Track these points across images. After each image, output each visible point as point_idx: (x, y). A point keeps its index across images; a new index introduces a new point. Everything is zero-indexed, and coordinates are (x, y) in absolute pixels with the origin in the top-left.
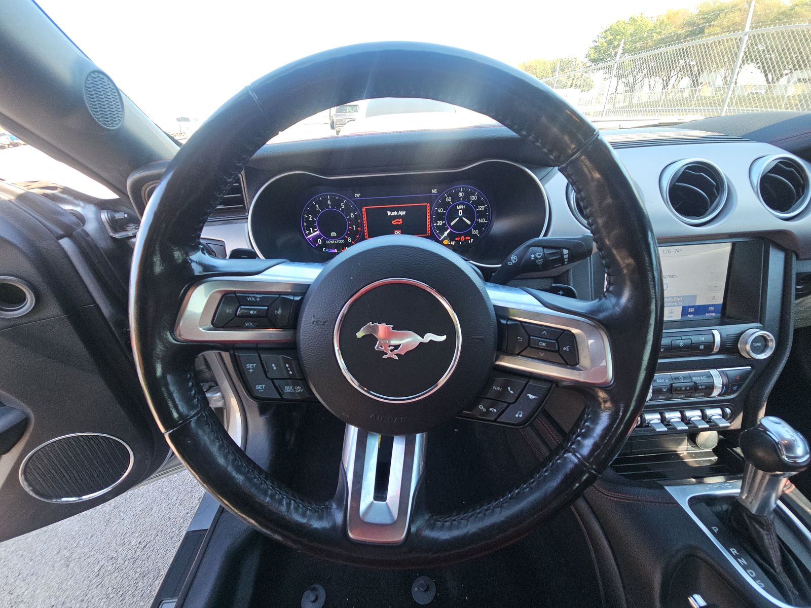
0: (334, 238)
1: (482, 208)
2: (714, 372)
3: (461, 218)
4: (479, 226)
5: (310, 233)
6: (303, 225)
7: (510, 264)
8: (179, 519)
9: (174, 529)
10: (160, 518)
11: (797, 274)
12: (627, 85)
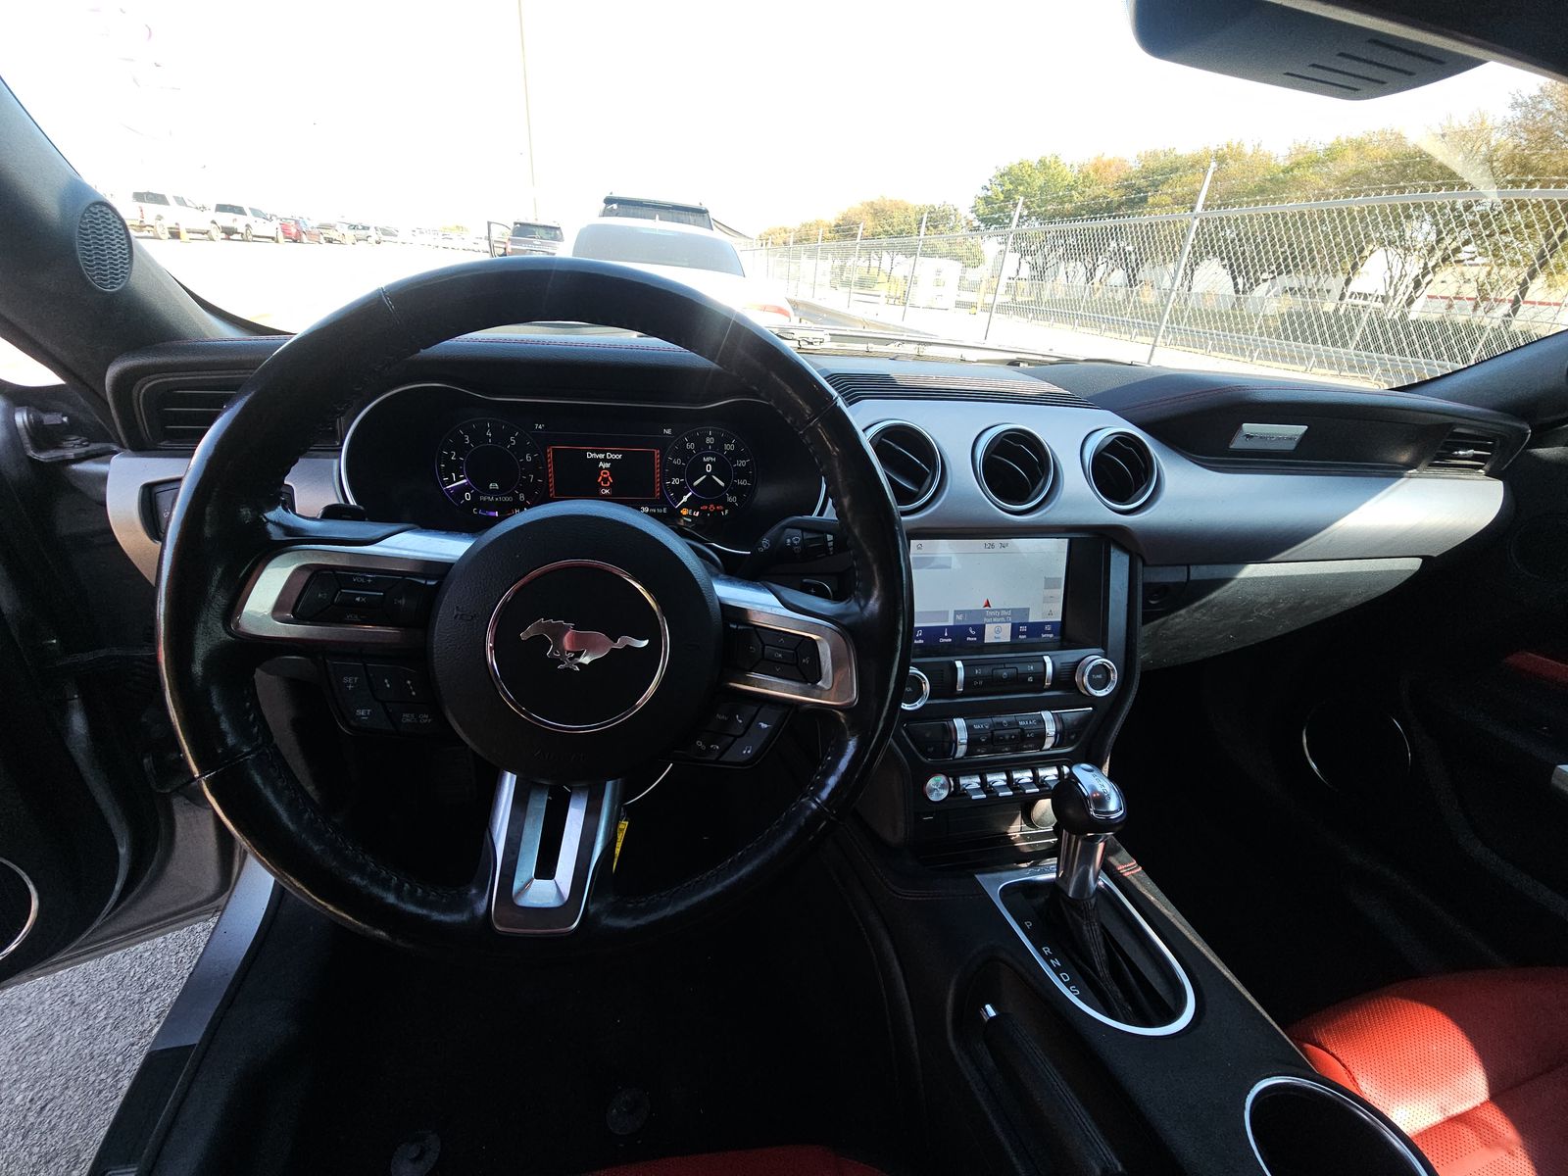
0: (493, 492)
1: (742, 463)
2: (1047, 715)
3: (709, 475)
4: (736, 491)
5: (451, 482)
6: (439, 467)
7: (761, 550)
8: (114, 1057)
9: (103, 1076)
10: (70, 1055)
11: (1144, 585)
12: (1034, 267)
